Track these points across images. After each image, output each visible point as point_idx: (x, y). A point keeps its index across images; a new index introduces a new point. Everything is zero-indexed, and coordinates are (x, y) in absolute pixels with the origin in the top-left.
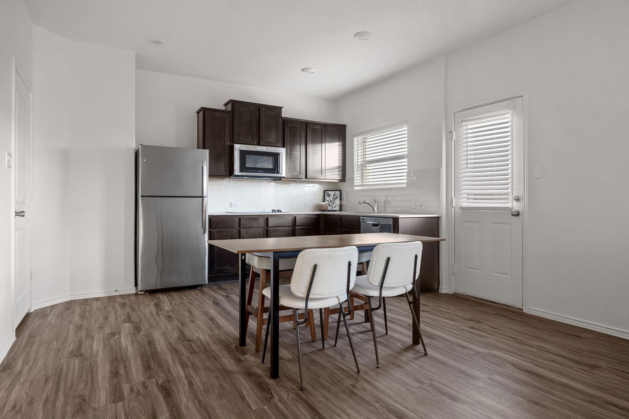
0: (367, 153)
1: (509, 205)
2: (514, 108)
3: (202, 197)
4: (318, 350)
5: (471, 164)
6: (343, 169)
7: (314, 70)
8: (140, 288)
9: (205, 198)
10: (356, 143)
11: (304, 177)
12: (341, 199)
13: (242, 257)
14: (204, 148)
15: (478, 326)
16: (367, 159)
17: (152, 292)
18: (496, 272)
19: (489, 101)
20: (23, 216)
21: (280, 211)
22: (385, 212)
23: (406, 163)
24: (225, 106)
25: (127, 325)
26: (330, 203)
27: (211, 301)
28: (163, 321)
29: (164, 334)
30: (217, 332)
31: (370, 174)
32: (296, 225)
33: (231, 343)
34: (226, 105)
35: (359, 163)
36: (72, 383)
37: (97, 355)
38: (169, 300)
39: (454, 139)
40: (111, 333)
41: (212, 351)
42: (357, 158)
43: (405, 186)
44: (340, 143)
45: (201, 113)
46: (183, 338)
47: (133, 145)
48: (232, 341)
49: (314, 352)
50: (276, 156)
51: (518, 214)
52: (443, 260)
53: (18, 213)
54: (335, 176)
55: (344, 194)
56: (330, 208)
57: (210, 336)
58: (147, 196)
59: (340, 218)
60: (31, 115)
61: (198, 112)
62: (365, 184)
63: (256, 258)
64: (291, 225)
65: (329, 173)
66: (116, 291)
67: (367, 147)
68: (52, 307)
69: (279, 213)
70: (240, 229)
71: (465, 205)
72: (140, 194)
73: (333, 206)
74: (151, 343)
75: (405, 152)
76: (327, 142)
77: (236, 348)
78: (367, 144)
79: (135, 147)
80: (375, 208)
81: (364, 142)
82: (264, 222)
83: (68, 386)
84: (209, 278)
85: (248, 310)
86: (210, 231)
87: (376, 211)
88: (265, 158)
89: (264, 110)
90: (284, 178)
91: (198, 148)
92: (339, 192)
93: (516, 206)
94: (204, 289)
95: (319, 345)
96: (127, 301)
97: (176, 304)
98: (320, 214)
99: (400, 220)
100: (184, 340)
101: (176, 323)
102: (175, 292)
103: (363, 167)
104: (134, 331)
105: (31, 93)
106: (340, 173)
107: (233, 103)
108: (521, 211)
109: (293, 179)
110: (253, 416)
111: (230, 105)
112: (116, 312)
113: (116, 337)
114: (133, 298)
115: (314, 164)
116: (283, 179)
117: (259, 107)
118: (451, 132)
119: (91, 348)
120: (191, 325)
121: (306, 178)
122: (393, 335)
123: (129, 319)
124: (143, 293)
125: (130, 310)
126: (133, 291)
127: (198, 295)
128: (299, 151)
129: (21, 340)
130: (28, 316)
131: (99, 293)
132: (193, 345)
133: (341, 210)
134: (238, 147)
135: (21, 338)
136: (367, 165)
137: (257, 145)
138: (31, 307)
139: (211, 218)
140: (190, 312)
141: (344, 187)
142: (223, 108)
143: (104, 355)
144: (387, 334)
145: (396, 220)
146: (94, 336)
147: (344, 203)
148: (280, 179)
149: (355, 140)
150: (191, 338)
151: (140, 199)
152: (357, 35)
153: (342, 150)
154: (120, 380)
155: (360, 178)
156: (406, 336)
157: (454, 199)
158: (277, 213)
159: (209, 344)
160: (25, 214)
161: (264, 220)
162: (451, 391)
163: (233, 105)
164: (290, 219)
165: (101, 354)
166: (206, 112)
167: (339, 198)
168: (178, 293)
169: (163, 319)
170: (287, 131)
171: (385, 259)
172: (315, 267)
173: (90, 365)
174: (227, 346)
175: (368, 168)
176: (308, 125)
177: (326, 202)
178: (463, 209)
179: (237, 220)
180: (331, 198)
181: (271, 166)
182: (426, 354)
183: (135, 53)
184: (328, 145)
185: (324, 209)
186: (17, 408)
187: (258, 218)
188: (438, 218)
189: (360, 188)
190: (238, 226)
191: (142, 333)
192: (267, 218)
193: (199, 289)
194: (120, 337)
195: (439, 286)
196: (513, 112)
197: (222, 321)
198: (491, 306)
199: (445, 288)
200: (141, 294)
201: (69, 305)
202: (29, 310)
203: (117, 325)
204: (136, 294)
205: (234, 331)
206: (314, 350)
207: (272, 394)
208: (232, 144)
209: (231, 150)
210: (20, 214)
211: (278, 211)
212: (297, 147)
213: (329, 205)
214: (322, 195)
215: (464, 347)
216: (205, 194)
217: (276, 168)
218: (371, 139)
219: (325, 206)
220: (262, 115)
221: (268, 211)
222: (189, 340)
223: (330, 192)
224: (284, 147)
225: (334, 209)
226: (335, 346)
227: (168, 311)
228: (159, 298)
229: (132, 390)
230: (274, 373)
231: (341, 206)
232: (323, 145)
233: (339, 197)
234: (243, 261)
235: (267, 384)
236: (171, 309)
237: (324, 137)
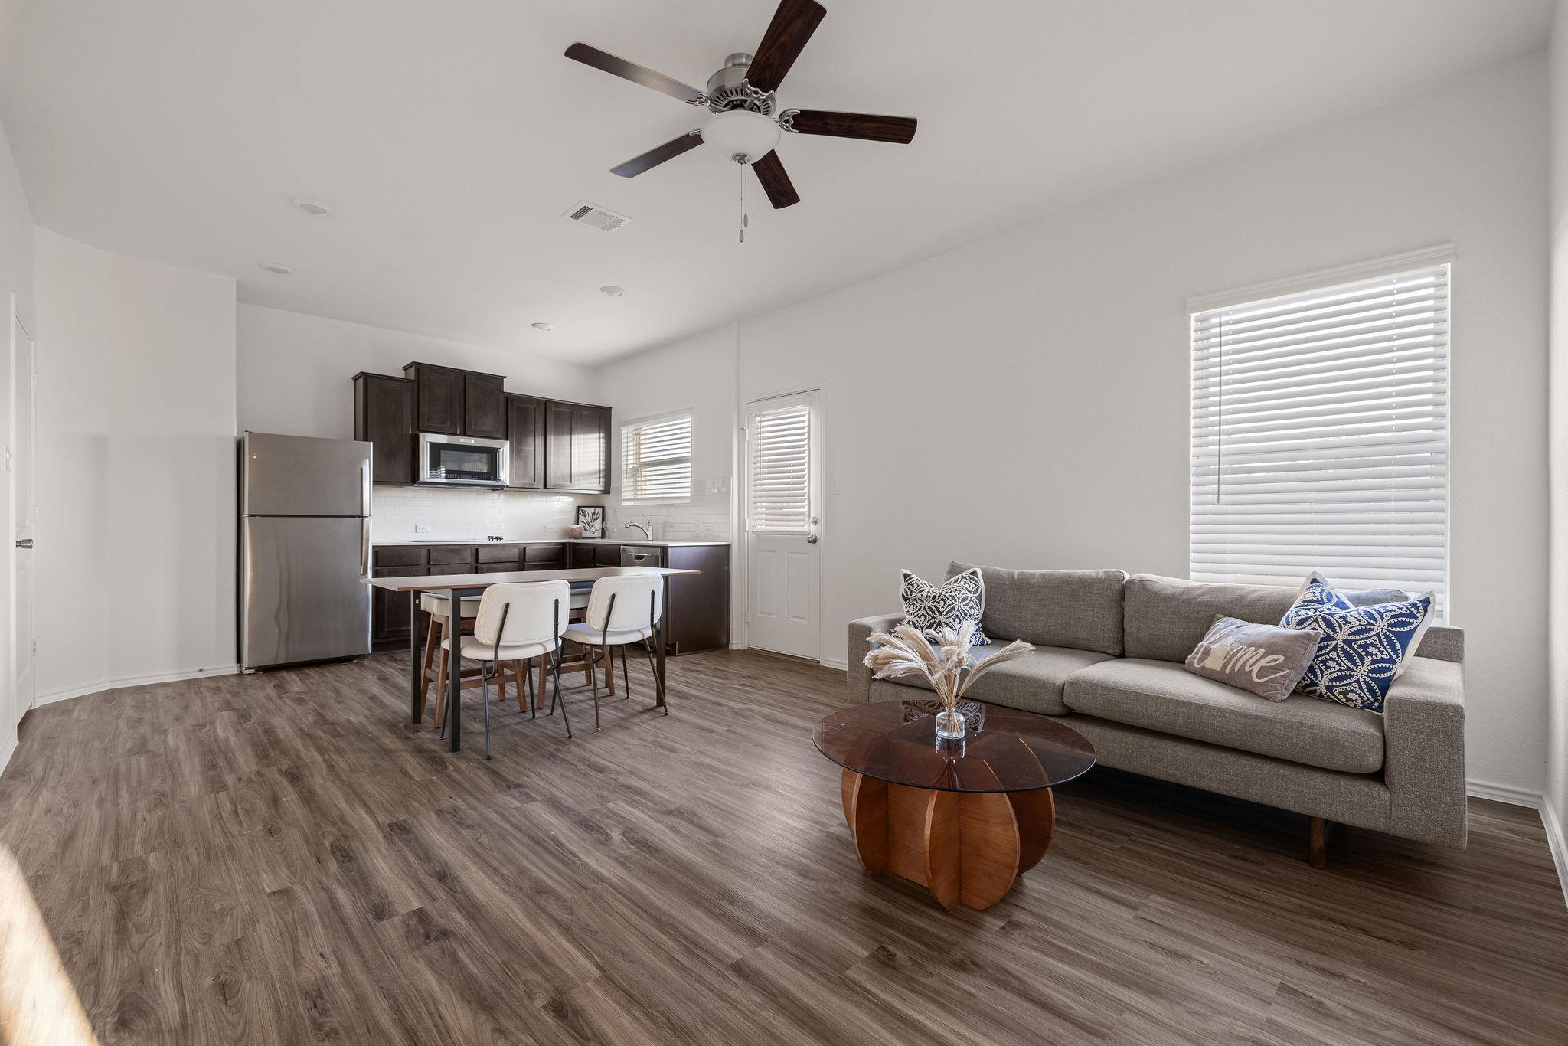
0: (642, 451)
1: (806, 528)
2: (810, 403)
3: (361, 517)
4: (525, 721)
5: (765, 474)
6: (607, 473)
7: (551, 327)
8: (246, 663)
9: (365, 519)
10: (625, 435)
11: (541, 485)
12: (603, 520)
13: (415, 601)
14: (366, 439)
15: (751, 683)
16: (642, 460)
17: (268, 670)
18: (794, 617)
19: (789, 391)
20: (31, 547)
21: (501, 539)
22: (663, 540)
23: (690, 470)
24: (405, 370)
25: (225, 714)
26: (586, 526)
27: (375, 677)
28: (289, 706)
29: (291, 720)
30: (379, 711)
31: (648, 483)
32: (527, 560)
33: (399, 722)
34: (406, 368)
35: (631, 466)
36: (139, 782)
37: (177, 750)
38: (300, 680)
39: (747, 439)
40: (198, 725)
41: (370, 732)
42: (627, 459)
43: (688, 501)
44: (602, 435)
45: (361, 381)
46: (322, 721)
47: (234, 433)
48: (401, 719)
49: (520, 722)
50: (492, 454)
51: (815, 541)
52: (734, 606)
53: (20, 542)
54: (595, 486)
55: (609, 512)
56: (586, 534)
57: (366, 717)
58: (259, 515)
59: (595, 548)
60: (32, 378)
61: (356, 379)
62: (639, 497)
63: (436, 601)
64: (517, 560)
65: (583, 480)
66: (201, 670)
67: (642, 442)
68: (76, 700)
69: (499, 542)
70: (429, 566)
71: (759, 528)
72: (246, 511)
73: (592, 530)
74: (269, 731)
75: (687, 452)
76: (580, 433)
77: (405, 726)
78: (642, 438)
79: (236, 435)
80: (649, 534)
81: (639, 434)
82: (471, 556)
83: (134, 784)
84: (373, 645)
85: (426, 675)
86: (377, 570)
87: (650, 538)
88: (477, 456)
89: (473, 381)
90: (507, 486)
91: (355, 440)
92: (601, 509)
93: (813, 530)
94: (365, 663)
95: (529, 715)
96: (221, 685)
97: (312, 684)
98: (566, 543)
99: (669, 549)
100: (324, 724)
101: (312, 705)
102: (312, 668)
103: (636, 471)
104: (239, 719)
105: (33, 342)
106: (602, 480)
107: (418, 367)
108: (818, 536)
109: (525, 489)
110: (415, 787)
111: (412, 370)
112: (203, 699)
113: (207, 728)
114: (235, 680)
115: (558, 466)
116: (505, 489)
117: (465, 376)
118: (743, 429)
119: (165, 743)
120: (337, 707)
121: (545, 487)
122: (635, 698)
123: (228, 706)
124: (253, 671)
125: (228, 695)
126: (234, 669)
127: (353, 670)
128: (534, 446)
129: (28, 745)
130: (29, 714)
131: (169, 675)
132: (339, 729)
133: (603, 536)
134: (427, 439)
135: (29, 740)
136: (642, 470)
137: (460, 435)
138: (34, 699)
139: (377, 551)
140: (338, 692)
141: (609, 501)
142: (402, 375)
143: (188, 748)
144: (628, 698)
145: (665, 550)
146: (167, 730)
147: (608, 525)
148: (501, 488)
149: (624, 430)
150: (335, 721)
151: (246, 521)
152: (603, 289)
153: (604, 445)
154: (220, 771)
155: (632, 488)
156: (647, 696)
157: (747, 520)
158: (495, 542)
159: (365, 726)
160: (34, 544)
161: (471, 552)
162: (671, 743)
163: (417, 370)
164: (516, 551)
165: (182, 747)
166: (370, 380)
167: (600, 519)
168: (317, 669)
169: (290, 703)
170: (513, 415)
171: (609, 596)
172: (507, 605)
173: (167, 761)
174: (392, 727)
175: (643, 474)
176: (547, 405)
177: (581, 525)
178: (757, 534)
179: (424, 553)
180: (588, 518)
181: (485, 469)
182: (667, 714)
183: (235, 281)
184: (581, 437)
185: (576, 535)
186: (55, 810)
187: (460, 549)
188: (728, 547)
189: (631, 504)
190: (426, 563)
191: (253, 721)
192: (477, 550)
193: (357, 663)
194: (215, 728)
195: (729, 640)
196: (810, 409)
197: (389, 700)
198: (787, 661)
199: (736, 644)
200: (249, 674)
201: (111, 696)
202: (31, 706)
203: (207, 715)
204: (240, 675)
205: (405, 708)
206: (520, 720)
207: (446, 766)
208: (416, 432)
209: (415, 441)
210: (25, 544)
211: (497, 538)
212: (531, 440)
213: (586, 529)
214: (574, 513)
215: (719, 704)
216: (366, 512)
217: (493, 473)
218: (649, 430)
219: (578, 530)
220: (470, 389)
221: (482, 539)
222: (332, 724)
223: (586, 510)
224: (507, 440)
225: (592, 535)
226: (551, 714)
227: (297, 693)
228: (283, 678)
229: (240, 780)
230: (455, 747)
231: (603, 531)
232: (574, 437)
233: (601, 517)
234: (417, 606)
235: (442, 758)
236: (303, 690)
237: (574, 426)
